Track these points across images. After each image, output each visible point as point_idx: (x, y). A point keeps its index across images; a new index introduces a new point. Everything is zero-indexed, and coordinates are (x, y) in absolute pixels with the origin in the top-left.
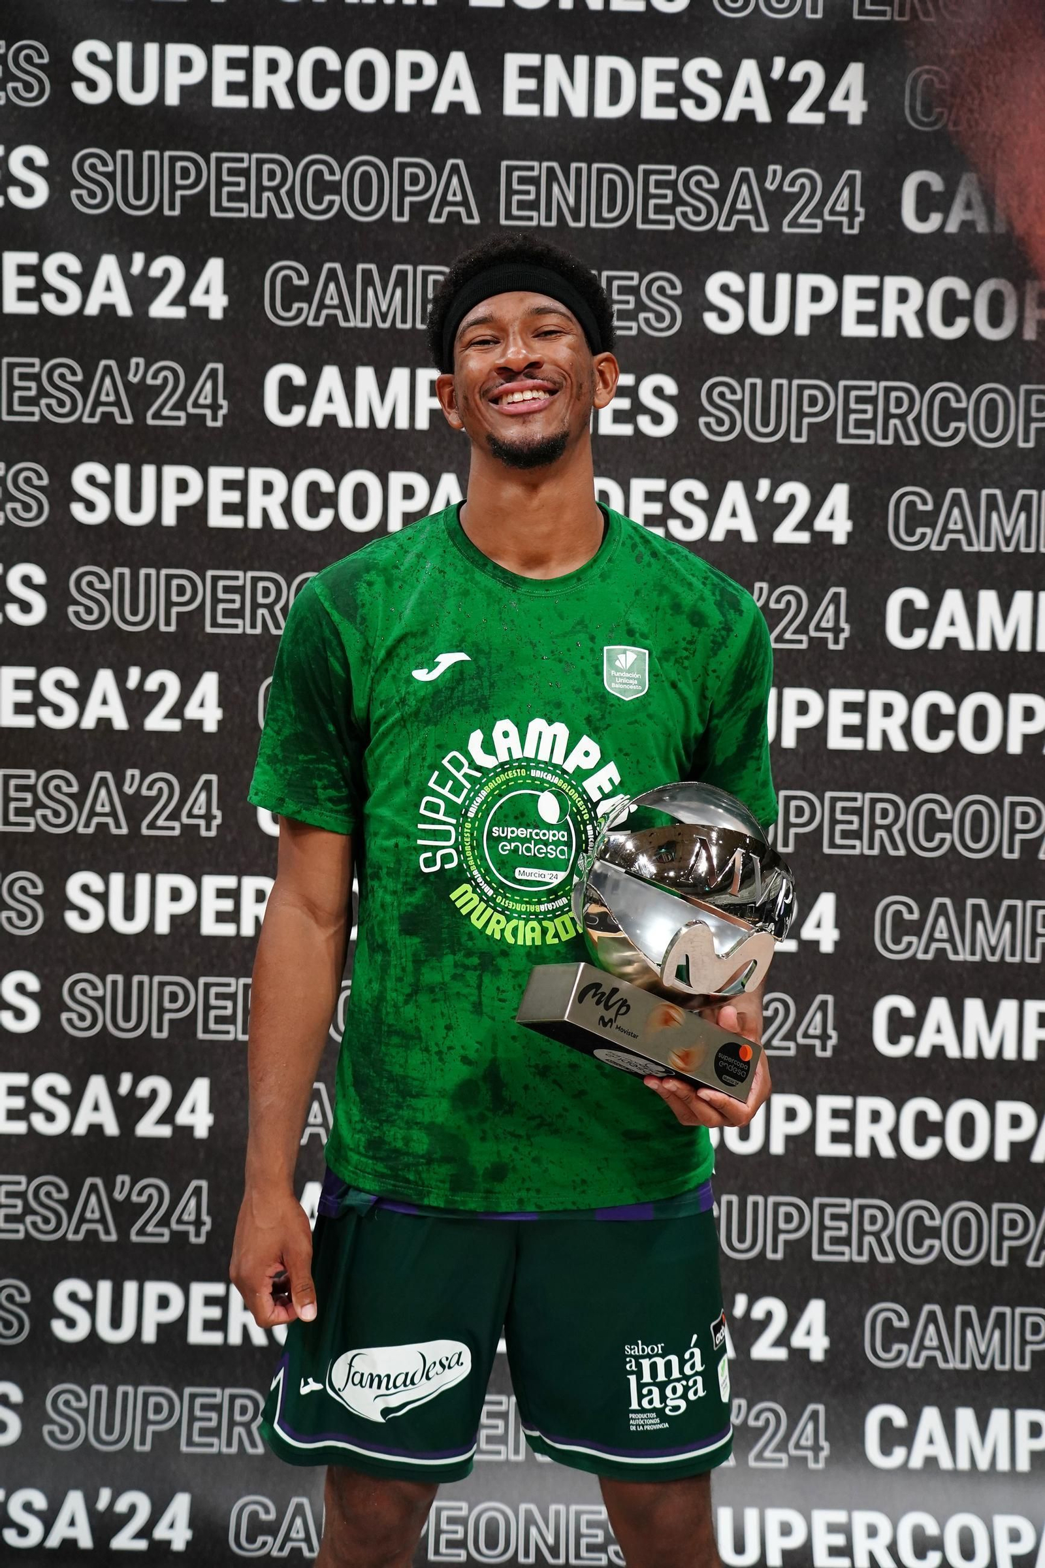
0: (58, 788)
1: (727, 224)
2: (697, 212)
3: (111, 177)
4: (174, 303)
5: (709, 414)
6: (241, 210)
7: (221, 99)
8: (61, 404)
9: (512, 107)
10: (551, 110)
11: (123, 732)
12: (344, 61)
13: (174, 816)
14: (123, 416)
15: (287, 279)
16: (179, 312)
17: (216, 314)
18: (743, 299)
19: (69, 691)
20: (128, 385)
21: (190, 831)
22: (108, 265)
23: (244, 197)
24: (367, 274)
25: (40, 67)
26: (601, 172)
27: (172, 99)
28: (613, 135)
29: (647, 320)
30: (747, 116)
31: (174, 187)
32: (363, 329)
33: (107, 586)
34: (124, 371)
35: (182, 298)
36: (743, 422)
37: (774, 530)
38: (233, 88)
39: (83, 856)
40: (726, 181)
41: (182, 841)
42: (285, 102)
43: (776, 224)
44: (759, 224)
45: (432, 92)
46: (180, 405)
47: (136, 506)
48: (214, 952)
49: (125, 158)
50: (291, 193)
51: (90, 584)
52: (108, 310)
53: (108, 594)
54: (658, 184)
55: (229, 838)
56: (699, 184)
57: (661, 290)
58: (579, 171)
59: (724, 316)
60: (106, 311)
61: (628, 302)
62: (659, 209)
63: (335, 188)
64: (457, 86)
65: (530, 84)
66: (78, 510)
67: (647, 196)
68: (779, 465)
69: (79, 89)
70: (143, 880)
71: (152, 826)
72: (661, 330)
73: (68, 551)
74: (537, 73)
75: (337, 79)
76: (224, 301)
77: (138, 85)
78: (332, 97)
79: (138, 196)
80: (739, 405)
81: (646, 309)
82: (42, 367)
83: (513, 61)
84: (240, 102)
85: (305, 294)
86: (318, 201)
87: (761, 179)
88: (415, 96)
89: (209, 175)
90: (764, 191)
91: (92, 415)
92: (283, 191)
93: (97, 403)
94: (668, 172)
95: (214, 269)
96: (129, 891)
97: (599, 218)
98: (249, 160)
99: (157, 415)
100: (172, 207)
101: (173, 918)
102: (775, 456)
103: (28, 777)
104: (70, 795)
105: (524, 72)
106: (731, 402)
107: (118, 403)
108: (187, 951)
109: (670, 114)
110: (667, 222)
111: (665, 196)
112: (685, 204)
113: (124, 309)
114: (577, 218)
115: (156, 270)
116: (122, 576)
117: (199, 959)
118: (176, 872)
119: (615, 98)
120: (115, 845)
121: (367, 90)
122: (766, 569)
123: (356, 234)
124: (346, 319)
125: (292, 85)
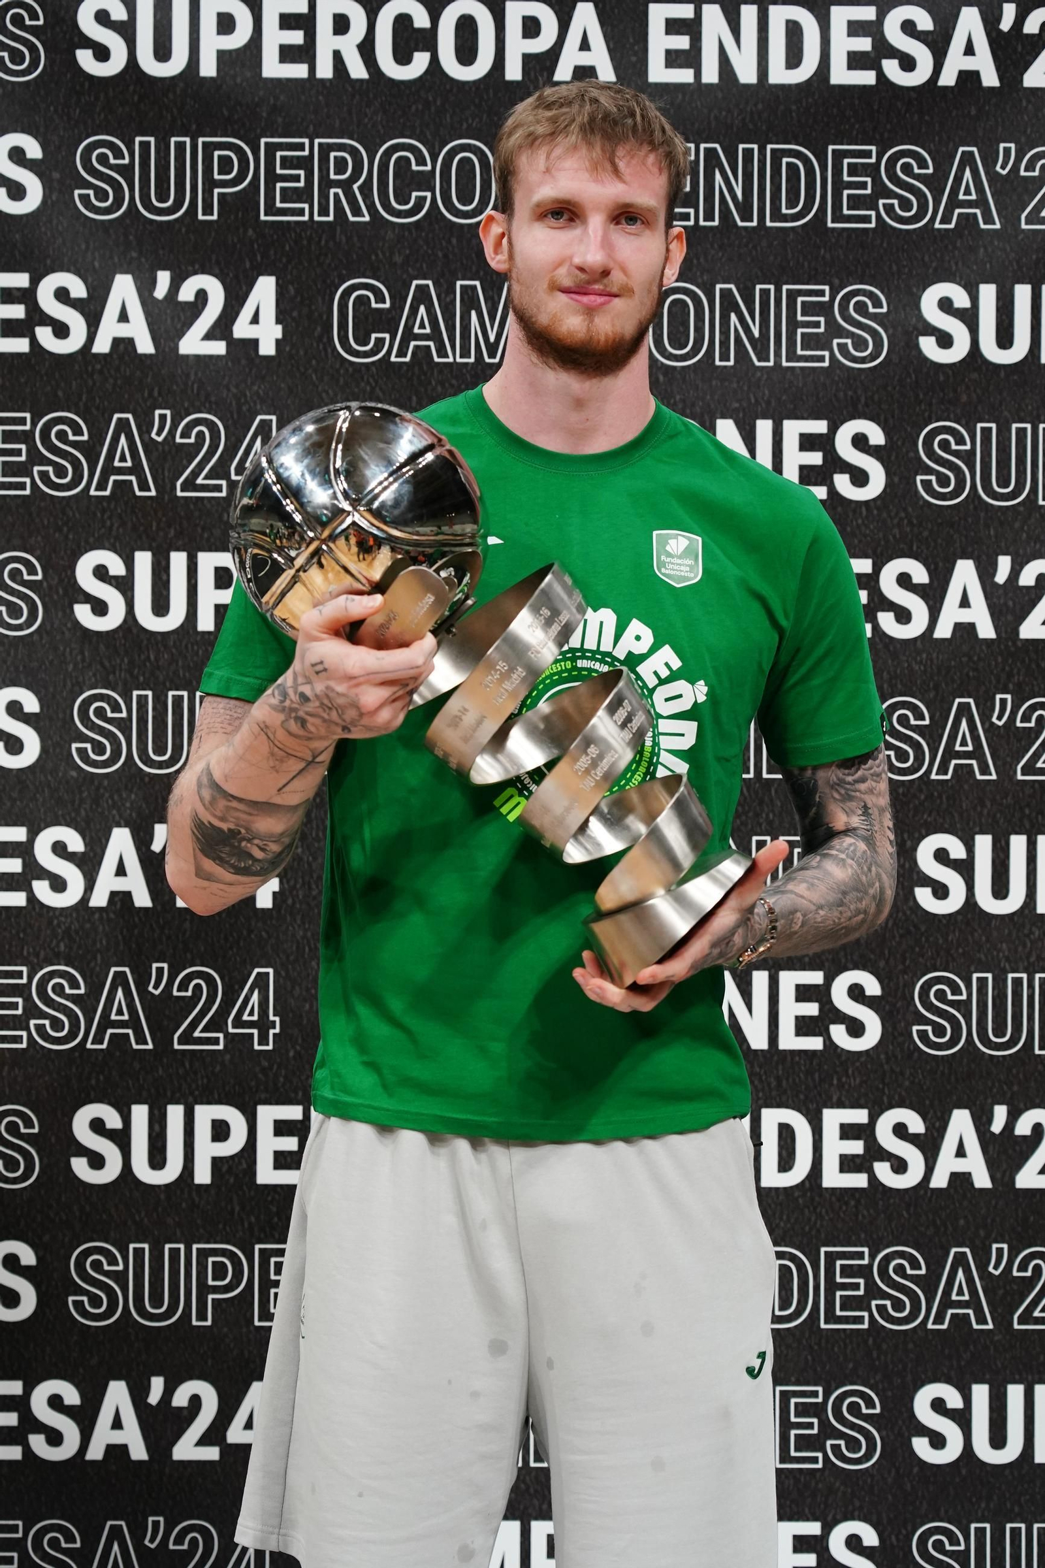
0: (58, 989)
1: (946, 219)
2: (905, 204)
3: (126, 171)
4: (209, 336)
5: (930, 471)
6: (301, 212)
7: (272, 68)
8: (61, 471)
9: (658, 72)
10: (710, 75)
11: (146, 909)
12: (435, 18)
13: (217, 1024)
14: (144, 486)
15: (362, 301)
16: (218, 348)
17: (267, 348)
18: (970, 318)
19: (70, 857)
20: (149, 445)
21: (239, 1044)
22: (124, 288)
23: (305, 195)
24: (468, 292)
25: (33, 30)
26: (777, 156)
27: (208, 68)
28: (794, 107)
29: (843, 348)
30: (969, 78)
31: (210, 184)
32: (467, 364)
33: (124, 715)
34: (145, 426)
35: (221, 329)
36: (973, 479)
37: (1021, 624)
38: (288, 54)
39: (93, 1082)
40: (943, 163)
41: (228, 1057)
42: (357, 70)
43: (1010, 220)
44: (988, 219)
45: (554, 54)
46: (220, 471)
47: (161, 606)
48: (274, 1209)
49: (145, 146)
50: (366, 189)
51: (100, 713)
52: (123, 345)
53: (124, 725)
54: (854, 170)
55: (291, 1054)
56: (907, 169)
57: (861, 308)
58: (748, 154)
59: (945, 341)
60: (122, 347)
61: (817, 325)
62: (855, 202)
63: (425, 182)
64: (585, 46)
65: (682, 42)
66: (83, 613)
67: (839, 186)
68: (1024, 535)
69: (85, 58)
70: (175, 1114)
71: (186, 1038)
72: (863, 360)
73: (71, 667)
74: (691, 28)
75: (428, 40)
76: (277, 332)
77: (163, 52)
78: (421, 61)
79: (162, 196)
80: (969, 458)
81: (842, 333)
82: (34, 424)
83: (658, 14)
84: (299, 71)
85: (387, 321)
86: (402, 198)
87: (990, 161)
88: (528, 60)
89: (258, 167)
90: (993, 177)
91: (101, 486)
92: (355, 187)
93: (109, 470)
94: (868, 154)
95: (265, 290)
96: (157, 1128)
97: (777, 215)
98: (310, 146)
99: (189, 485)
100: (208, 210)
101: (216, 1162)
102: (1017, 525)
103: (19, 975)
104: (75, 999)
105: (673, 26)
106: (956, 454)
107: (137, 469)
108: (237, 1209)
109: (867, 78)
110: (867, 219)
111: (863, 185)
112: (890, 194)
113: (145, 345)
114: (746, 216)
115: (187, 293)
116: (142, 701)
117: (253, 1219)
118: (219, 1102)
119: (794, 58)
120: (137, 1065)
121: (466, 53)
122: (1010, 676)
123: (454, 241)
124: (442, 352)
125: (367, 48)
